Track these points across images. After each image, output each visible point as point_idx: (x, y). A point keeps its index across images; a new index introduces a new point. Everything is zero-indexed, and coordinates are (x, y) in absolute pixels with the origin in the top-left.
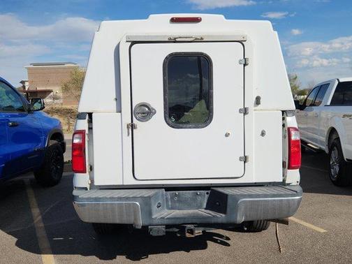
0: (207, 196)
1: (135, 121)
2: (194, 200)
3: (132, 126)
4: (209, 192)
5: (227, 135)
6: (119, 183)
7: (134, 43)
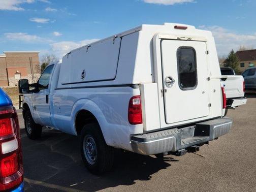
0: (194, 129)
1: (166, 88)
2: (189, 132)
3: (164, 91)
4: (195, 126)
5: (203, 93)
6: (158, 127)
7: (162, 39)
